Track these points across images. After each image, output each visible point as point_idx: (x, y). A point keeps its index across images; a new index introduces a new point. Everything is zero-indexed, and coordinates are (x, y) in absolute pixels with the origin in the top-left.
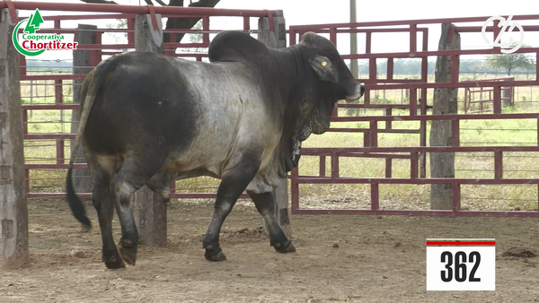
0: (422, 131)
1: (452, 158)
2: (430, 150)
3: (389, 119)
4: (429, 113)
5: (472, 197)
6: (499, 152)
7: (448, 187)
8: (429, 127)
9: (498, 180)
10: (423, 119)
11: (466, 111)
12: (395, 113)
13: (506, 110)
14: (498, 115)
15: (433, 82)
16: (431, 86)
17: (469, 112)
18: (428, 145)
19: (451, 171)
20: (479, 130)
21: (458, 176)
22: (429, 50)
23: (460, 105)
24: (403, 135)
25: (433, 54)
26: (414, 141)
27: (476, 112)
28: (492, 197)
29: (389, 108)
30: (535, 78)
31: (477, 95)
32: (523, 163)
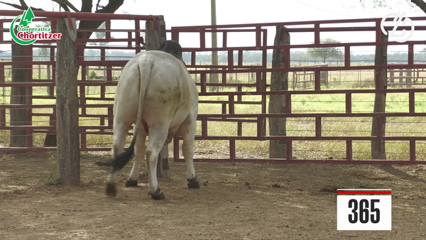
0: (263, 103)
1: (284, 122)
2: (268, 116)
3: (240, 94)
4: (268, 90)
5: (299, 149)
6: (318, 117)
7: (282, 143)
8: (268, 100)
9: (318, 137)
10: (264, 94)
11: (294, 88)
12: (244, 89)
13: (323, 88)
14: (318, 91)
15: (271, 67)
16: (269, 70)
17: (296, 89)
18: (267, 112)
19: (284, 131)
20: (303, 102)
21: (289, 134)
22: (268, 45)
23: (290, 84)
24: (251, 105)
25: (270, 47)
26: (258, 109)
27: (301, 89)
28: (312, 150)
29: (240, 86)
30: (343, 64)
31: (302, 77)
32: (334, 125)
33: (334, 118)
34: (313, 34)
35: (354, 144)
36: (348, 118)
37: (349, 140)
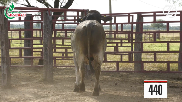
0: (132, 47)
1: (141, 55)
2: (134, 52)
3: (122, 43)
4: (134, 41)
5: (147, 67)
6: (155, 53)
7: (140, 64)
8: (134, 46)
9: (155, 61)
10: (132, 43)
11: (145, 40)
12: (123, 41)
13: (158, 40)
14: (155, 42)
15: (135, 32)
16: (134, 33)
17: (146, 41)
18: (133, 51)
19: (141, 59)
20: (149, 46)
21: (143, 60)
22: (134, 22)
23: (143, 38)
24: (126, 48)
25: (135, 23)
26: (129, 50)
27: (148, 41)
28: (153, 67)
29: (121, 39)
30: (166, 30)
31: (148, 36)
32: (163, 56)
33: (162, 53)
34: (153, 17)
35: (171, 64)
36: (168, 53)
37: (168, 63)
